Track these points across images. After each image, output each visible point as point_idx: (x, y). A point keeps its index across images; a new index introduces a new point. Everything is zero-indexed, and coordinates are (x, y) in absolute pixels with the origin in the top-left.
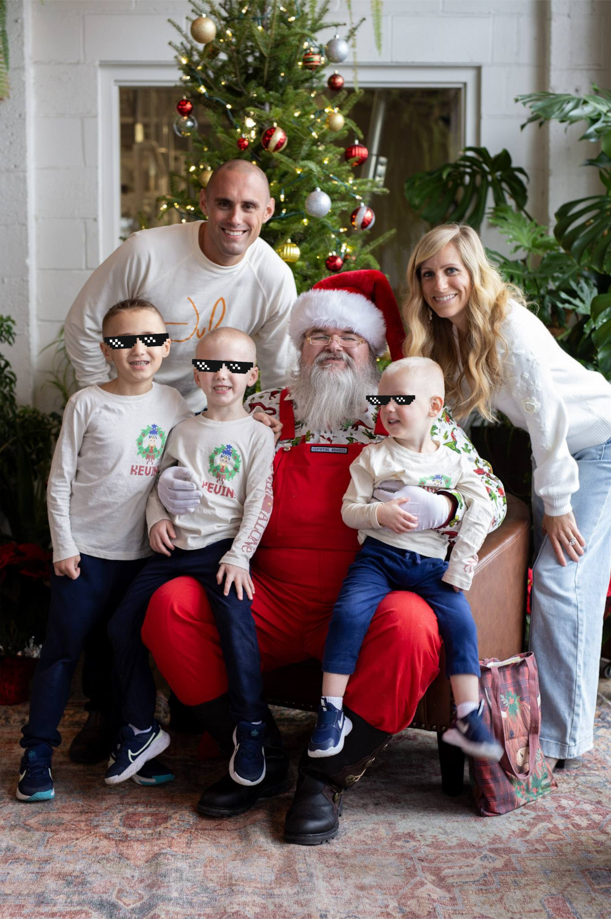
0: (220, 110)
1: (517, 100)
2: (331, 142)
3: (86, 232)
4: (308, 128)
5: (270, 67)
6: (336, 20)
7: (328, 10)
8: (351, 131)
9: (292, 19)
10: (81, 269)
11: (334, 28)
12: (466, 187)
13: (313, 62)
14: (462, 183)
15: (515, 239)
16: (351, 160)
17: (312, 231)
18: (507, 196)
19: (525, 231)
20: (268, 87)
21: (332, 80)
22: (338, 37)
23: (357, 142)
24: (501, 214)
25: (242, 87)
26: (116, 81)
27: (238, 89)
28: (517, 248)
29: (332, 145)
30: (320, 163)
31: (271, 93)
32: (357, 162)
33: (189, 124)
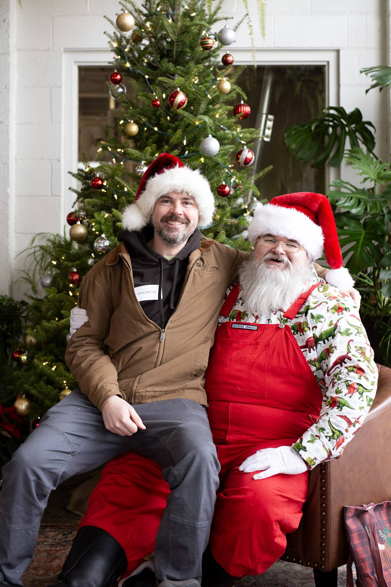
0: (142, 80)
1: (361, 72)
2: (224, 102)
3: (52, 170)
4: (204, 91)
5: (178, 48)
6: (226, 16)
7: (220, 8)
8: (238, 95)
9: (194, 14)
10: (48, 196)
11: (224, 20)
12: (330, 136)
13: (208, 44)
14: (327, 133)
15: (364, 173)
16: (238, 115)
17: (208, 167)
18: (360, 142)
19: (372, 167)
20: (176, 63)
21: (225, 58)
22: (227, 27)
23: (242, 102)
24: (354, 155)
25: (158, 64)
26: (75, 62)
27: (155, 65)
28: (366, 179)
29: (223, 104)
30: (212, 117)
31: (178, 67)
32: (242, 117)
33: (120, 90)
